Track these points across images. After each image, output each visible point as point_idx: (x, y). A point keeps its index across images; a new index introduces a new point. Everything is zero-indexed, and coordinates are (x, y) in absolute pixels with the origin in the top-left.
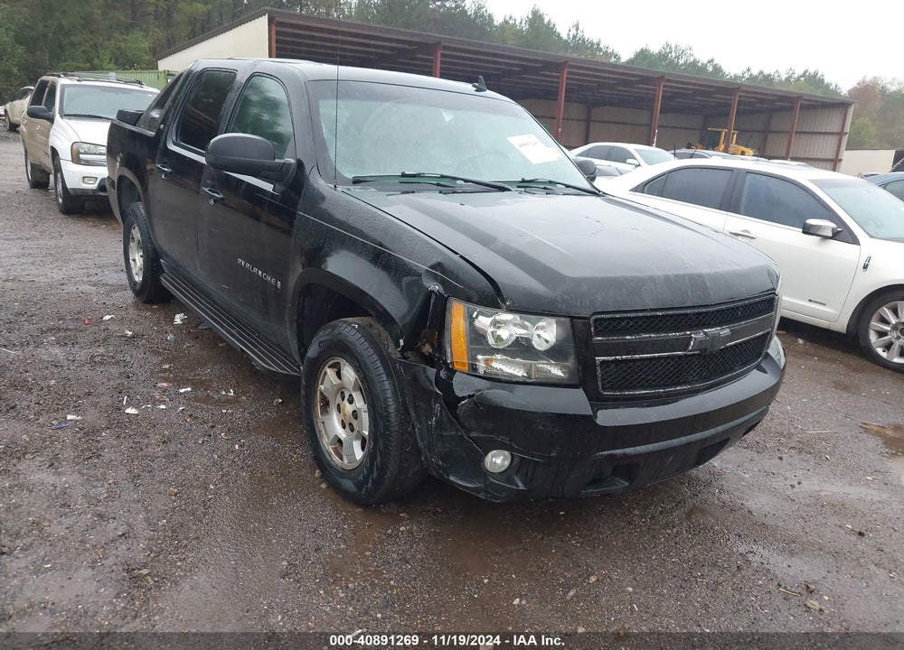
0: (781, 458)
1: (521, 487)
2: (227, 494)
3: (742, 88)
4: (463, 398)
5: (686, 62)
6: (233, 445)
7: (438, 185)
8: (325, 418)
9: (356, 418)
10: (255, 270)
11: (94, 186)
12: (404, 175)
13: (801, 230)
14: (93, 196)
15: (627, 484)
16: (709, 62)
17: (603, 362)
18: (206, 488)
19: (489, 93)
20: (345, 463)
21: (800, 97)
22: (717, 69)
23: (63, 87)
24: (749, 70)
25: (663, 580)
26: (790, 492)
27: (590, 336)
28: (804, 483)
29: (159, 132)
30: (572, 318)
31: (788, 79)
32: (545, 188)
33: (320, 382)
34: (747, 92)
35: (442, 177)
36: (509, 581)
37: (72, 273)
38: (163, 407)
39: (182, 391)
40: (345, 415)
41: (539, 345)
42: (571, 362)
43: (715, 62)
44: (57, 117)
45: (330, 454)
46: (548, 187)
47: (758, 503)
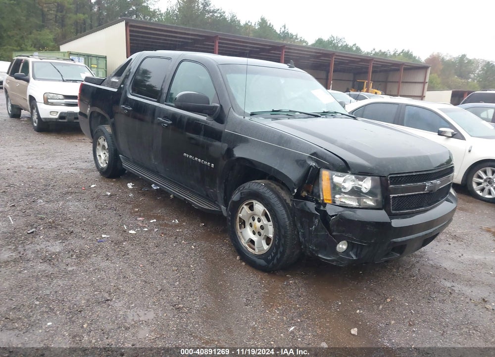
0: (450, 244)
1: (355, 258)
2: (200, 269)
3: (374, 60)
4: (333, 216)
5: (342, 45)
6: (191, 246)
7: (287, 115)
8: (243, 230)
9: (263, 229)
10: (196, 159)
11: (57, 116)
12: (273, 111)
13: (437, 134)
14: (56, 122)
15: (399, 255)
16: (354, 45)
17: (393, 197)
18: (189, 267)
19: (296, 69)
20: (257, 252)
21: (403, 64)
22: (358, 49)
23: (33, 63)
24: (374, 50)
25: (419, 300)
26: (459, 259)
27: (388, 185)
28: (464, 255)
29: (120, 89)
30: (380, 176)
31: (394, 54)
32: (332, 115)
33: (239, 212)
34: (377, 61)
35: (290, 111)
36: (350, 303)
37: (60, 163)
38: (146, 229)
39: (151, 221)
40: (256, 228)
41: (364, 190)
42: (379, 197)
43: (357, 46)
44: (32, 80)
45: (246, 248)
46: (333, 114)
47: (447, 264)
